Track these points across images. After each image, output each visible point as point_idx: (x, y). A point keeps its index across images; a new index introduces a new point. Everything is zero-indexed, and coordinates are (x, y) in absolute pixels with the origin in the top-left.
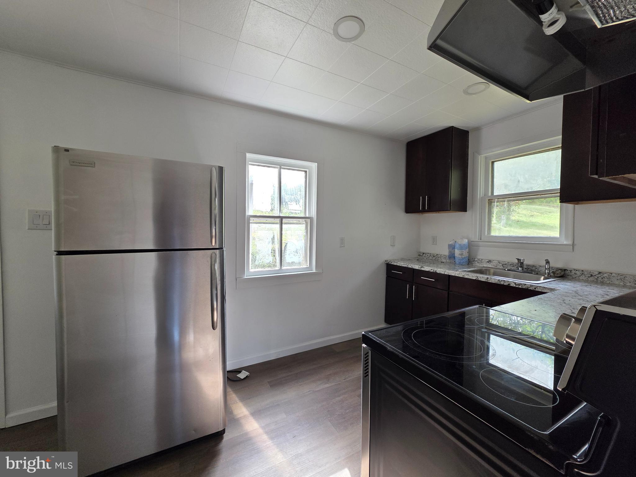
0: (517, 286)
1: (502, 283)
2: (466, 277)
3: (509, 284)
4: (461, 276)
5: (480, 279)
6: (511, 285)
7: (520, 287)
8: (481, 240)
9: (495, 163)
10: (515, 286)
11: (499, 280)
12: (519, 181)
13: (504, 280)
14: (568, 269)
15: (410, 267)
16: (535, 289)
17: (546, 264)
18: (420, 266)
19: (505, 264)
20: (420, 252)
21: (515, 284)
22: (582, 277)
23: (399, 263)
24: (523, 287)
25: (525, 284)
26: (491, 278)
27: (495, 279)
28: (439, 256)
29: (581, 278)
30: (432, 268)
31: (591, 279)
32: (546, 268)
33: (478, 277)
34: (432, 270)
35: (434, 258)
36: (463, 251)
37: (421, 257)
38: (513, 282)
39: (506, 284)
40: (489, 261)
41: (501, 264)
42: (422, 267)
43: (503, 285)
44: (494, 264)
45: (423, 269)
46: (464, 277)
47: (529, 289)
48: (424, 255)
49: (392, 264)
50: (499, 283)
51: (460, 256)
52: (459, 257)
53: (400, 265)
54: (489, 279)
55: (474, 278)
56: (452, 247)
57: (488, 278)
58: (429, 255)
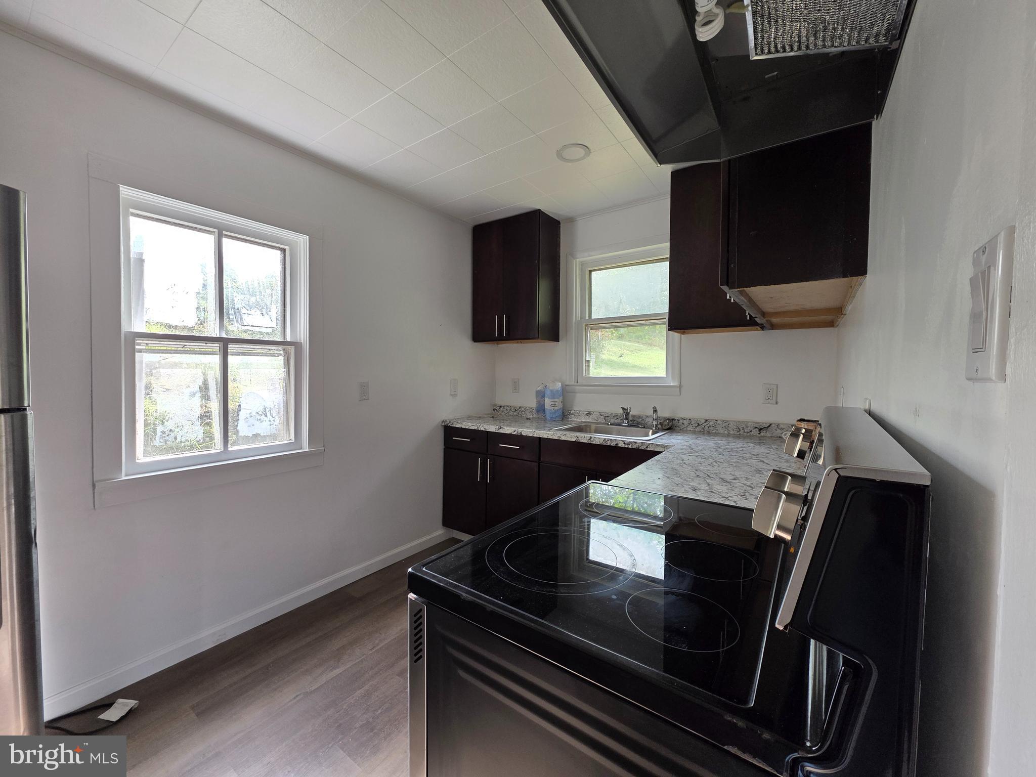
0: (626, 446)
1: (609, 443)
2: (563, 438)
3: (617, 444)
4: (556, 438)
5: (581, 440)
6: (620, 445)
7: (630, 447)
8: (577, 382)
9: (593, 273)
10: (623, 446)
11: (605, 439)
13: (611, 439)
14: (675, 418)
15: (482, 429)
16: (647, 447)
17: (654, 413)
18: (497, 427)
19: (608, 416)
20: (495, 405)
21: (624, 443)
22: (690, 428)
23: (464, 423)
24: (633, 447)
25: (636, 443)
26: (595, 437)
27: (600, 438)
28: (523, 409)
29: (689, 429)
30: (515, 429)
31: (698, 429)
32: (654, 419)
33: (578, 438)
34: (515, 432)
35: (516, 413)
36: (556, 400)
37: (497, 412)
38: (622, 441)
39: (613, 444)
40: (589, 414)
41: (602, 417)
42: (501, 428)
43: (610, 446)
44: (595, 416)
45: (501, 431)
46: (561, 439)
47: (640, 448)
48: (501, 409)
49: (453, 426)
50: (605, 444)
51: (552, 408)
52: (551, 410)
53: (467, 427)
54: (592, 439)
55: (573, 440)
56: (541, 395)
57: (591, 438)
58: (508, 409)
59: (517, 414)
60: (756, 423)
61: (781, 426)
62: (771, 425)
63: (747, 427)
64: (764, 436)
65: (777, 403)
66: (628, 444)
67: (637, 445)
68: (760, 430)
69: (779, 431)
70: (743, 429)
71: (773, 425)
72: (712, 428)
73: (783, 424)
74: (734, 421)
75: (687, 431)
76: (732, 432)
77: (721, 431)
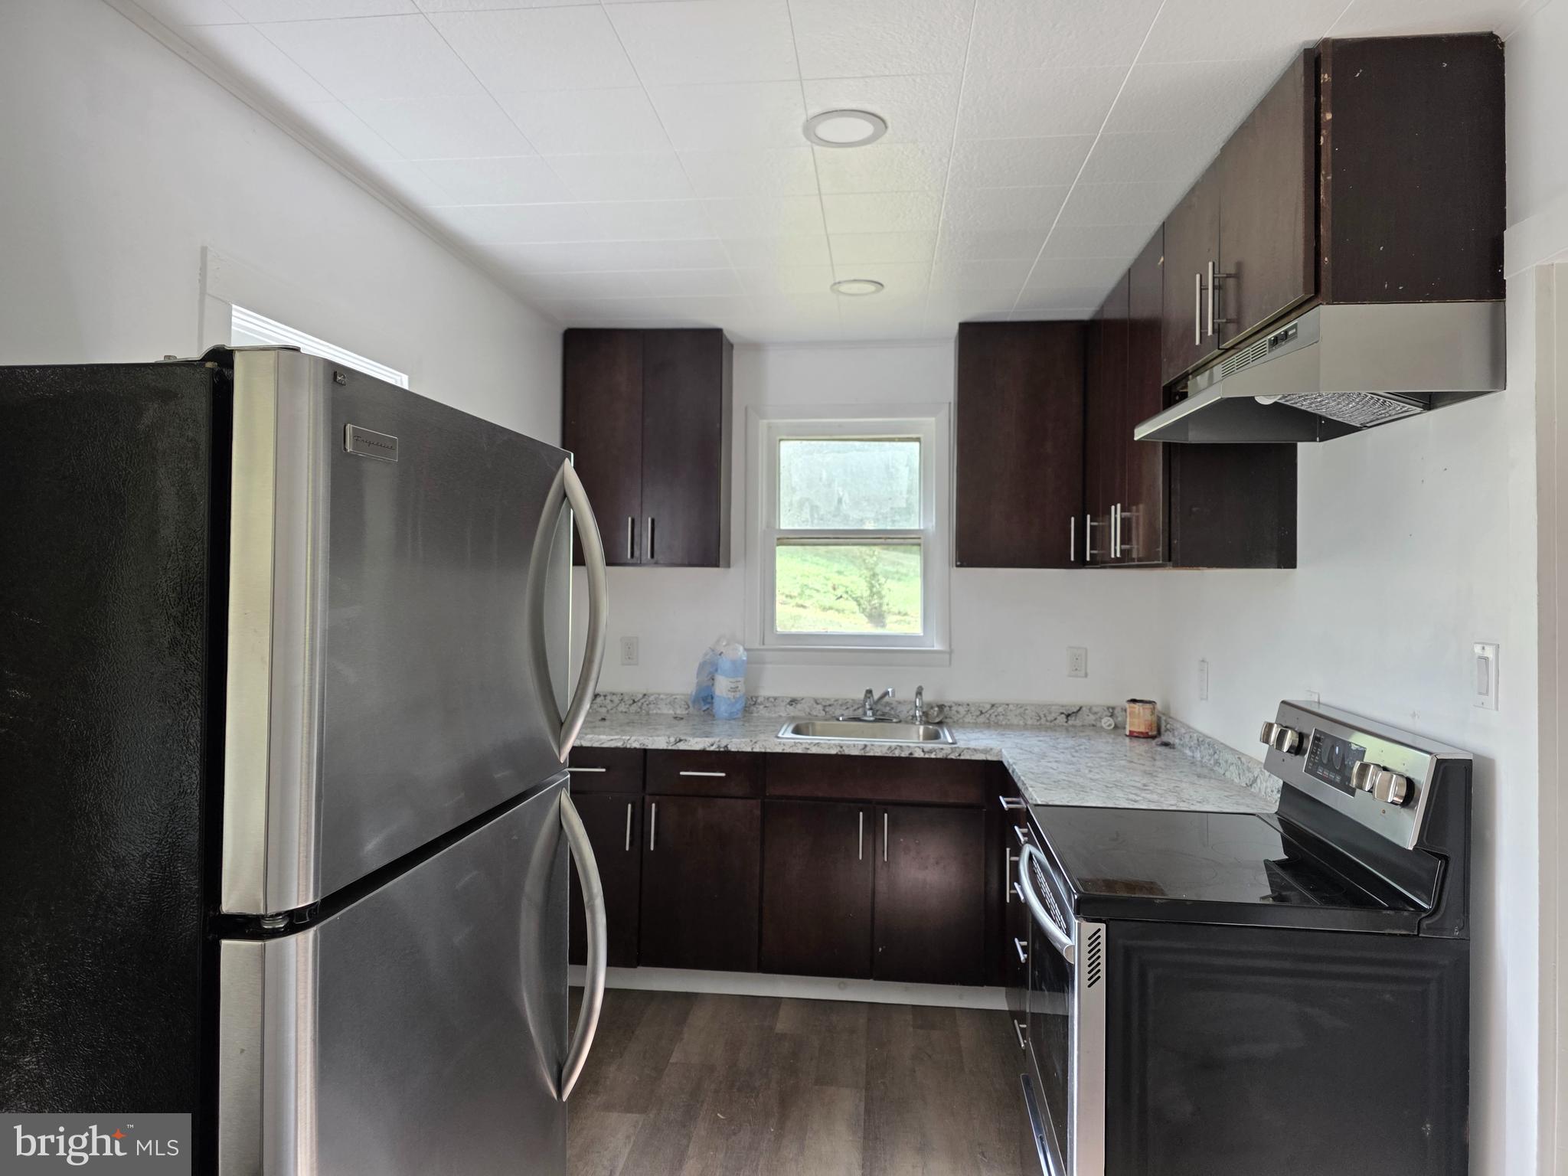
0: (927, 756)
1: (897, 753)
2: (814, 750)
3: (911, 754)
4: (800, 751)
5: (847, 752)
6: (916, 755)
7: (933, 756)
9: (781, 445)
11: (890, 747)
12: (840, 501)
13: (901, 747)
15: (636, 745)
16: (960, 755)
17: (917, 697)
18: (672, 739)
19: (830, 705)
21: (923, 751)
22: (969, 719)
23: (590, 736)
24: (939, 757)
25: (942, 749)
26: (872, 745)
27: (880, 746)
29: (967, 720)
30: (710, 740)
31: (982, 719)
32: (916, 707)
33: (841, 747)
34: (712, 745)
38: (919, 747)
39: (904, 754)
40: (793, 702)
41: (820, 707)
42: (680, 740)
43: (899, 759)
45: (682, 746)
46: (809, 752)
47: (949, 757)
48: (599, 699)
50: (890, 755)
51: (731, 695)
52: (729, 699)
53: (597, 745)
54: (868, 749)
55: (833, 752)
57: (866, 746)
58: (616, 699)
59: (639, 708)
60: (1063, 706)
61: (1095, 709)
62: (1081, 708)
63: (1050, 713)
64: (1074, 726)
65: (1086, 675)
66: (930, 752)
67: (944, 752)
68: (1068, 716)
69: (1092, 717)
70: (1045, 716)
71: (1084, 709)
72: (1001, 718)
73: (1097, 706)
74: (1032, 705)
75: (963, 722)
76: (1029, 722)
77: (1015, 721)
